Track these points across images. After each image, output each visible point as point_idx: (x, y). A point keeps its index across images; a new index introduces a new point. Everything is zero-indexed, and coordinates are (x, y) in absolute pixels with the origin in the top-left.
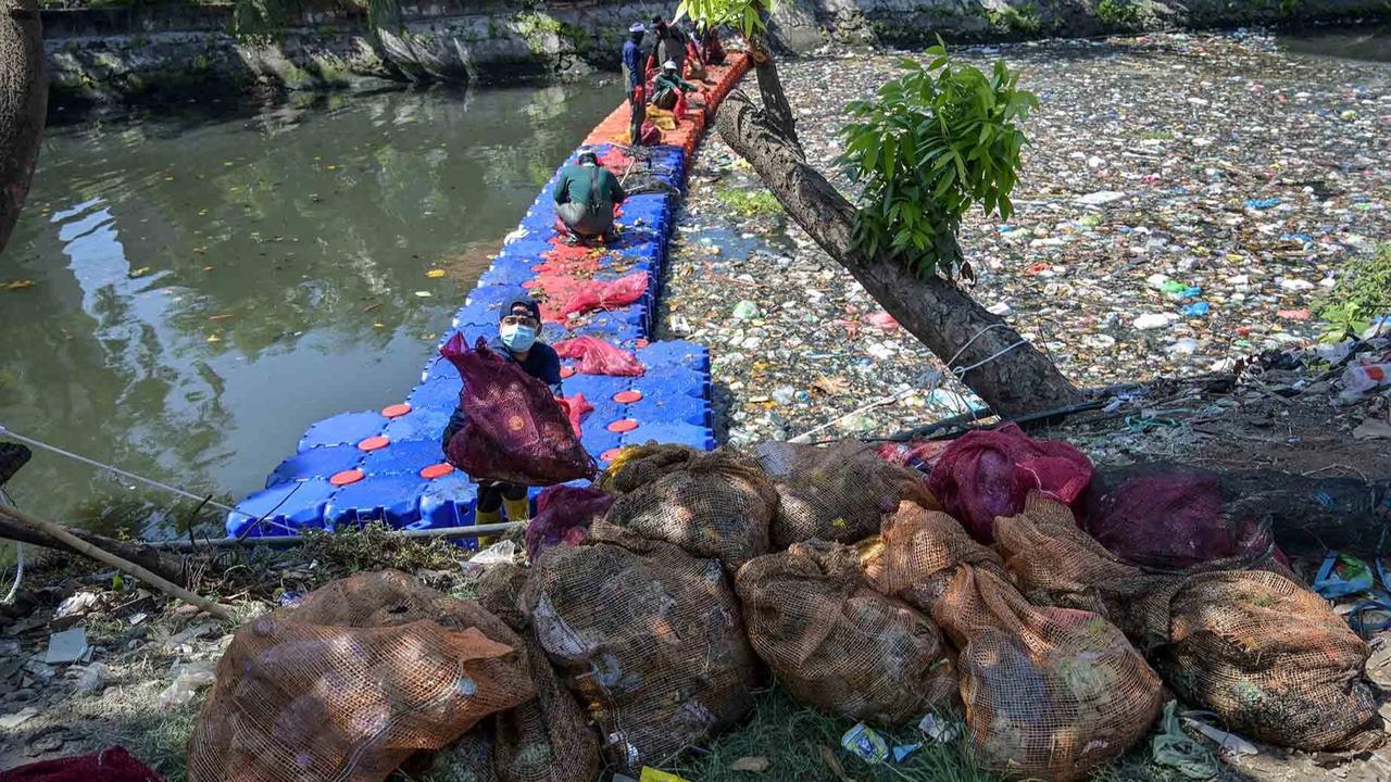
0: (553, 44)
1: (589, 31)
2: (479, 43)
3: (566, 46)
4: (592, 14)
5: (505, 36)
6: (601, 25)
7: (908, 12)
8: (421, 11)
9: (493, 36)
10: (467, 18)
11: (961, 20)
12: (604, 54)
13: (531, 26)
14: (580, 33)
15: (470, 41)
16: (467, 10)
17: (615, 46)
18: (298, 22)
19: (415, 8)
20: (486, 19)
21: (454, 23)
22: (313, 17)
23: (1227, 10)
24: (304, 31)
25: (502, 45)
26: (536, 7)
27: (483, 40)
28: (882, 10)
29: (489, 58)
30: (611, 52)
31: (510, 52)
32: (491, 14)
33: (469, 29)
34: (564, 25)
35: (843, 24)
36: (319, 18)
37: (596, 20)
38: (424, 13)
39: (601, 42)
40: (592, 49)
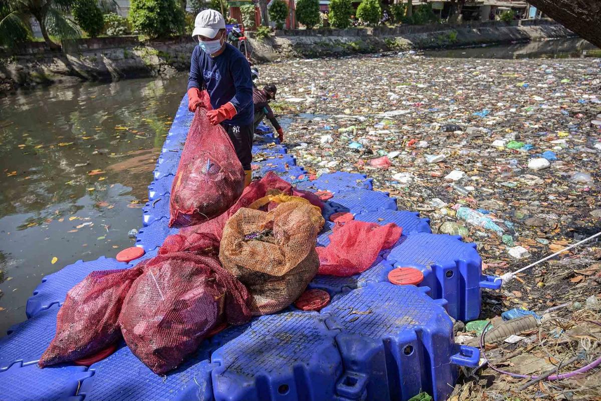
0: (155, 61)
1: (172, 55)
2: (119, 61)
3: (162, 61)
4: (173, 47)
5: (132, 57)
6: (177, 52)
7: (311, 44)
8: (89, 47)
9: (126, 58)
10: (113, 50)
11: (333, 47)
12: (181, 65)
13: (144, 53)
14: (168, 55)
15: (115, 60)
16: (113, 46)
17: (185, 61)
18: (24, 52)
19: (86, 45)
20: (122, 50)
21: (106, 52)
22: (32, 50)
23: (431, 42)
24: (28, 57)
25: (131, 61)
26: (146, 44)
27: (122, 59)
28: (300, 44)
29: (125, 68)
30: (184, 64)
31: (135, 65)
32: (124, 48)
33: (114, 54)
34: (160, 52)
35: (285, 50)
36: (36, 50)
37: (175, 49)
38: (91, 48)
39: (179, 59)
40: (175, 62)
